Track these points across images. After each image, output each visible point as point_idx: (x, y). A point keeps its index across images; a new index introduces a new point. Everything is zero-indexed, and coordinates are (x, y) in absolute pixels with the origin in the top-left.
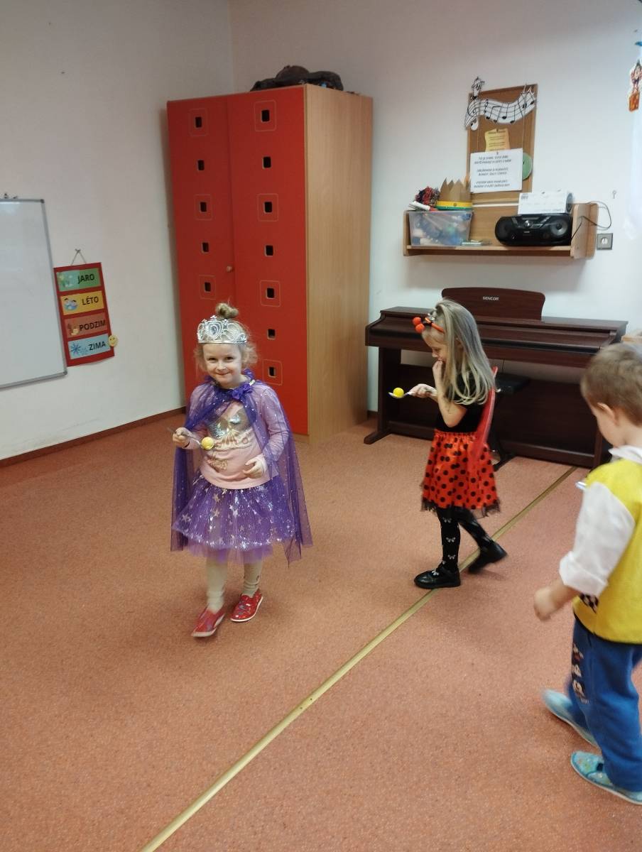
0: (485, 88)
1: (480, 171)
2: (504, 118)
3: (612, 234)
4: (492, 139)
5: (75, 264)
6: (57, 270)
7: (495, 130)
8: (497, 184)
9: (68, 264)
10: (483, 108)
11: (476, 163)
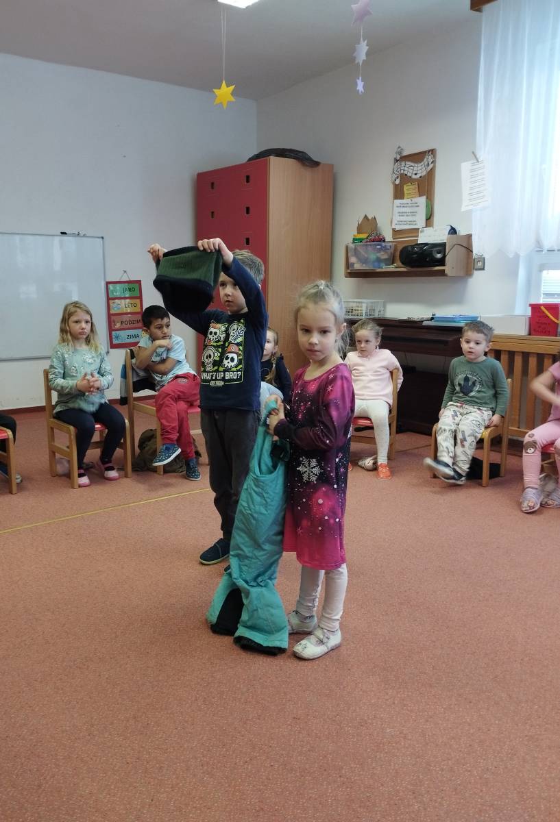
0: (405, 154)
1: (399, 213)
2: (416, 174)
3: (484, 258)
4: (408, 190)
5: (122, 280)
6: (108, 283)
7: (410, 184)
8: (410, 223)
9: (117, 280)
10: (402, 168)
11: (398, 207)
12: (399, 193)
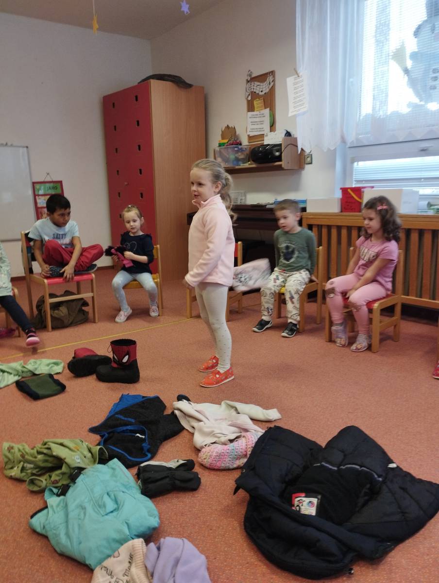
0: (253, 76)
1: (252, 122)
2: (262, 91)
3: (312, 155)
4: (257, 104)
5: (46, 180)
6: (34, 183)
7: (258, 99)
8: (258, 130)
9: (42, 180)
10: (252, 87)
11: (250, 118)
12: (251, 108)
